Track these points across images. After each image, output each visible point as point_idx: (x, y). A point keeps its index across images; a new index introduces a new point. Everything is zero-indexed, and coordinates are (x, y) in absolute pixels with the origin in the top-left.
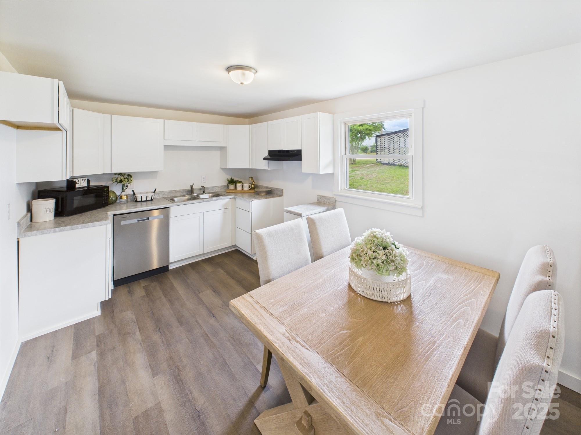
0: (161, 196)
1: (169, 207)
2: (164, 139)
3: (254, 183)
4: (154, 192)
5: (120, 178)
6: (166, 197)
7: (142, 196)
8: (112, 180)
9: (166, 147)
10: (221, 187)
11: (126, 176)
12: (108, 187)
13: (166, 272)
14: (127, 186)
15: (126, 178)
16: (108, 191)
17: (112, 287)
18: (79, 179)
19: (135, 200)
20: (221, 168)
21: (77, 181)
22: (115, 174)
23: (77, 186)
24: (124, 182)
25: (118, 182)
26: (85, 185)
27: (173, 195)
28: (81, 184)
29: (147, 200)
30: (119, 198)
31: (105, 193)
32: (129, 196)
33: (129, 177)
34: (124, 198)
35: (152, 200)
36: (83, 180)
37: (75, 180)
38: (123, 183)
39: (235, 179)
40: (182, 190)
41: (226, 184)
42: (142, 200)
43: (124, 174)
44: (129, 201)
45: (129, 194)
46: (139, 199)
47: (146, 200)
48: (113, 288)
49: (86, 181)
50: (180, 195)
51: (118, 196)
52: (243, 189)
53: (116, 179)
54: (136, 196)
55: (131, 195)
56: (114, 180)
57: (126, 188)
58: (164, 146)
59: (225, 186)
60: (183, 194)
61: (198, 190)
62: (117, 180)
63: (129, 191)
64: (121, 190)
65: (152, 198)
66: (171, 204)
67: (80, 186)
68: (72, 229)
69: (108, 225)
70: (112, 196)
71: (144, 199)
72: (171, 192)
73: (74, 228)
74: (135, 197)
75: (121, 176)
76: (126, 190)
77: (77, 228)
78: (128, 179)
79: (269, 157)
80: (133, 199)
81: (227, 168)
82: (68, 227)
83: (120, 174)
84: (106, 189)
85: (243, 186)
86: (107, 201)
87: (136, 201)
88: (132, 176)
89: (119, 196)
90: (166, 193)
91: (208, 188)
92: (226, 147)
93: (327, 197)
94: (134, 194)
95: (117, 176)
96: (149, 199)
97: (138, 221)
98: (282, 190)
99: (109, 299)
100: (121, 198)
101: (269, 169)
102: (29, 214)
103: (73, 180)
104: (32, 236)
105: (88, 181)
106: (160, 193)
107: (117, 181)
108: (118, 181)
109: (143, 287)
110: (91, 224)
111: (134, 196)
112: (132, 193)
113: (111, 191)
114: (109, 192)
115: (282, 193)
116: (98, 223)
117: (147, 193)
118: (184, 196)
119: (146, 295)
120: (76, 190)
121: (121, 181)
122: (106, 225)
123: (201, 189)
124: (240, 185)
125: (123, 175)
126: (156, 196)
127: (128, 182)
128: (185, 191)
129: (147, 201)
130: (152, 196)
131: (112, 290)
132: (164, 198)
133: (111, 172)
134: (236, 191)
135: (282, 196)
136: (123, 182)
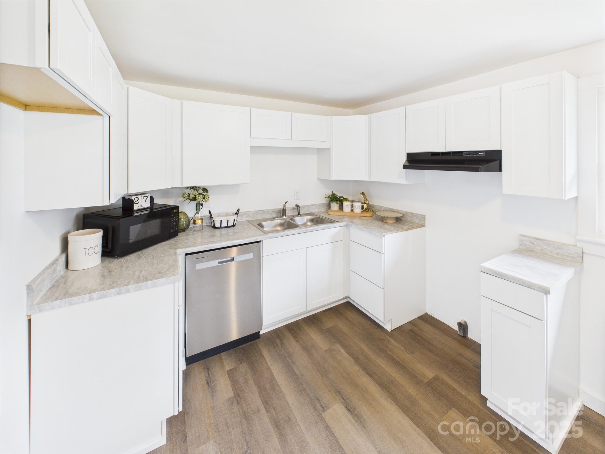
0: (245, 219)
1: (260, 242)
2: (251, 137)
3: (367, 202)
4: (236, 214)
5: (193, 193)
6: (251, 220)
7: (221, 221)
8: (183, 197)
9: (254, 149)
10: (319, 205)
11: (201, 191)
12: (177, 208)
13: (257, 340)
14: (202, 205)
15: (201, 194)
16: (178, 212)
17: (183, 366)
18: (139, 197)
19: (213, 225)
20: (318, 179)
21: (136, 199)
22: (187, 188)
23: (136, 207)
24: (199, 200)
25: (191, 200)
26: (148, 205)
27: (259, 217)
28: (142, 204)
29: (229, 225)
30: (192, 222)
31: (173, 217)
32: (204, 219)
33: (204, 192)
34: (199, 222)
35: (234, 226)
36: (144, 197)
37: (133, 198)
38: (197, 202)
39: (338, 194)
40: (271, 210)
41: (325, 201)
42: (222, 226)
43: (198, 188)
44: (204, 226)
45: (204, 216)
46: (217, 225)
47: (226, 226)
48: (185, 368)
49: (149, 198)
50: (268, 217)
51: (190, 219)
52: (352, 210)
53: (188, 194)
54: (214, 220)
55: (207, 217)
56: (186, 197)
57: (201, 207)
58: (251, 146)
59: (324, 204)
60: (271, 216)
61: (291, 210)
62: (189, 196)
63: (204, 212)
64: (194, 211)
65: (235, 224)
66: (262, 235)
67: (141, 207)
68: (119, 293)
69: (177, 284)
70: (183, 221)
71: (224, 224)
72: (257, 213)
73: (123, 292)
74: (212, 221)
75: (194, 190)
76: (200, 212)
77: (128, 291)
78: (203, 195)
79: (407, 164)
80: (209, 223)
81: (331, 179)
82: (113, 290)
83: (193, 188)
84: (175, 211)
85: (352, 206)
86: (177, 229)
87: (214, 227)
88: (209, 191)
89: (192, 220)
90: (251, 215)
91: (304, 207)
92: (329, 149)
93: (554, 242)
94: (211, 217)
95: (188, 191)
96: (231, 224)
97: (219, 263)
98: (424, 217)
99: (179, 412)
100: (194, 223)
101: (407, 184)
102: (64, 257)
103: (130, 198)
104: (52, 309)
105: (152, 199)
106: (243, 215)
107: (189, 199)
108: (191, 198)
109: (228, 371)
110: (149, 283)
111: (211, 219)
112: (209, 214)
113: (181, 212)
114: (180, 214)
115: (425, 221)
116: (162, 280)
117: (227, 215)
118: (274, 219)
119: (235, 395)
120: (134, 215)
121: (195, 199)
122: (174, 283)
123: (294, 209)
124: (349, 205)
125: (196, 190)
126: (239, 219)
127: (204, 200)
128: (274, 211)
129: (228, 227)
130: (235, 220)
131: (183, 371)
132: (248, 221)
133: (182, 185)
134: (343, 213)
135: (424, 226)
136: (197, 200)
